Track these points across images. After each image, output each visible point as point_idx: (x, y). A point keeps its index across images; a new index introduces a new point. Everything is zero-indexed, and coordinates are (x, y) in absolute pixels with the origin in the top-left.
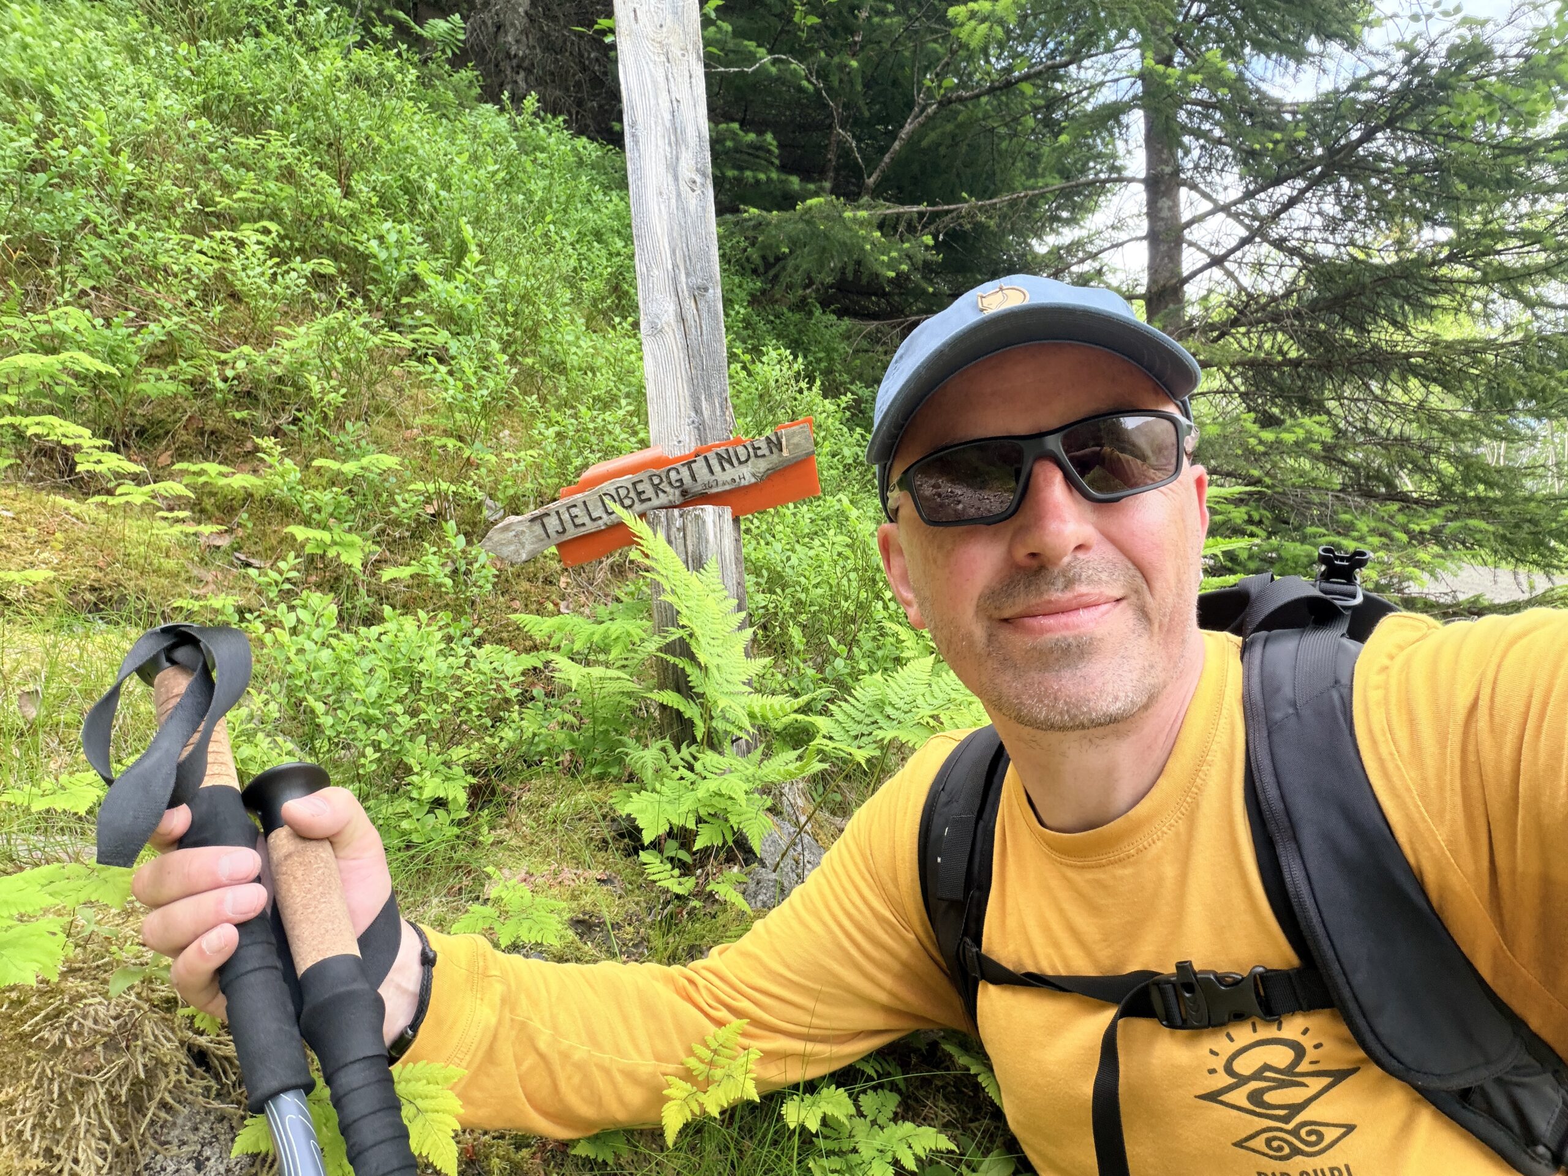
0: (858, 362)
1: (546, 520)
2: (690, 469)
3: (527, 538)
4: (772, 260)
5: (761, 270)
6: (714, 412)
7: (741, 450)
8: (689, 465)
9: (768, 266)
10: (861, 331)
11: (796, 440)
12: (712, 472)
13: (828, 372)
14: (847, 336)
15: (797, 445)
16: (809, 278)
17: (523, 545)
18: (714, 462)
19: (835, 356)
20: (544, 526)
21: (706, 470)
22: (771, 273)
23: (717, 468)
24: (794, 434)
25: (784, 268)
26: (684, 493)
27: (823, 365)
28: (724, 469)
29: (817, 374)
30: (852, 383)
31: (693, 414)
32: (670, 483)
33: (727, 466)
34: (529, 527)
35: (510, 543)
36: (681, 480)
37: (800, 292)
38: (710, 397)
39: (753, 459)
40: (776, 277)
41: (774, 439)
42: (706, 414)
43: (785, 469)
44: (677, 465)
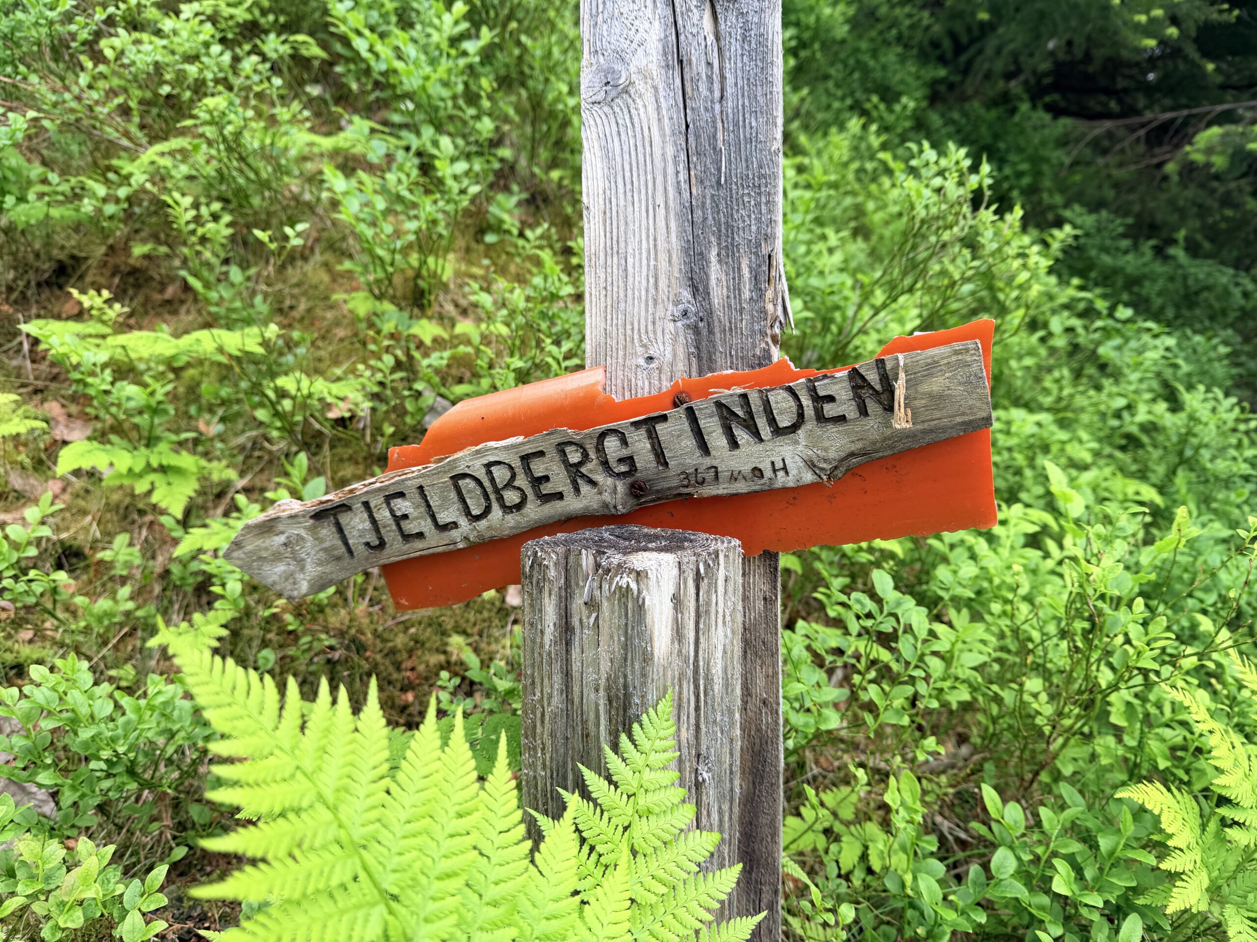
0: (1078, 178)
1: (344, 519)
2: (653, 436)
3: (310, 550)
4: (964, 40)
5: (949, 55)
6: (737, 289)
7: (781, 401)
8: (650, 424)
9: (959, 49)
10: (1084, 135)
11: (936, 384)
12: (704, 447)
13: (1031, 192)
14: (1063, 142)
15: (938, 399)
16: (1016, 62)
17: (301, 564)
18: (711, 425)
19: (1045, 168)
20: (340, 530)
21: (689, 442)
22: (963, 58)
23: (717, 440)
24: (932, 367)
25: (980, 52)
26: (637, 490)
27: (1026, 181)
28: (734, 444)
29: (1015, 193)
30: (1067, 205)
31: (686, 295)
32: (605, 464)
33: (742, 435)
34: (312, 530)
35: (277, 557)
36: (629, 460)
37: (1001, 84)
38: (729, 254)
39: (810, 425)
40: (969, 64)
41: (873, 377)
42: (718, 293)
43: (900, 455)
44: (622, 424)
